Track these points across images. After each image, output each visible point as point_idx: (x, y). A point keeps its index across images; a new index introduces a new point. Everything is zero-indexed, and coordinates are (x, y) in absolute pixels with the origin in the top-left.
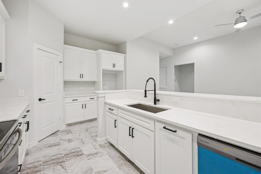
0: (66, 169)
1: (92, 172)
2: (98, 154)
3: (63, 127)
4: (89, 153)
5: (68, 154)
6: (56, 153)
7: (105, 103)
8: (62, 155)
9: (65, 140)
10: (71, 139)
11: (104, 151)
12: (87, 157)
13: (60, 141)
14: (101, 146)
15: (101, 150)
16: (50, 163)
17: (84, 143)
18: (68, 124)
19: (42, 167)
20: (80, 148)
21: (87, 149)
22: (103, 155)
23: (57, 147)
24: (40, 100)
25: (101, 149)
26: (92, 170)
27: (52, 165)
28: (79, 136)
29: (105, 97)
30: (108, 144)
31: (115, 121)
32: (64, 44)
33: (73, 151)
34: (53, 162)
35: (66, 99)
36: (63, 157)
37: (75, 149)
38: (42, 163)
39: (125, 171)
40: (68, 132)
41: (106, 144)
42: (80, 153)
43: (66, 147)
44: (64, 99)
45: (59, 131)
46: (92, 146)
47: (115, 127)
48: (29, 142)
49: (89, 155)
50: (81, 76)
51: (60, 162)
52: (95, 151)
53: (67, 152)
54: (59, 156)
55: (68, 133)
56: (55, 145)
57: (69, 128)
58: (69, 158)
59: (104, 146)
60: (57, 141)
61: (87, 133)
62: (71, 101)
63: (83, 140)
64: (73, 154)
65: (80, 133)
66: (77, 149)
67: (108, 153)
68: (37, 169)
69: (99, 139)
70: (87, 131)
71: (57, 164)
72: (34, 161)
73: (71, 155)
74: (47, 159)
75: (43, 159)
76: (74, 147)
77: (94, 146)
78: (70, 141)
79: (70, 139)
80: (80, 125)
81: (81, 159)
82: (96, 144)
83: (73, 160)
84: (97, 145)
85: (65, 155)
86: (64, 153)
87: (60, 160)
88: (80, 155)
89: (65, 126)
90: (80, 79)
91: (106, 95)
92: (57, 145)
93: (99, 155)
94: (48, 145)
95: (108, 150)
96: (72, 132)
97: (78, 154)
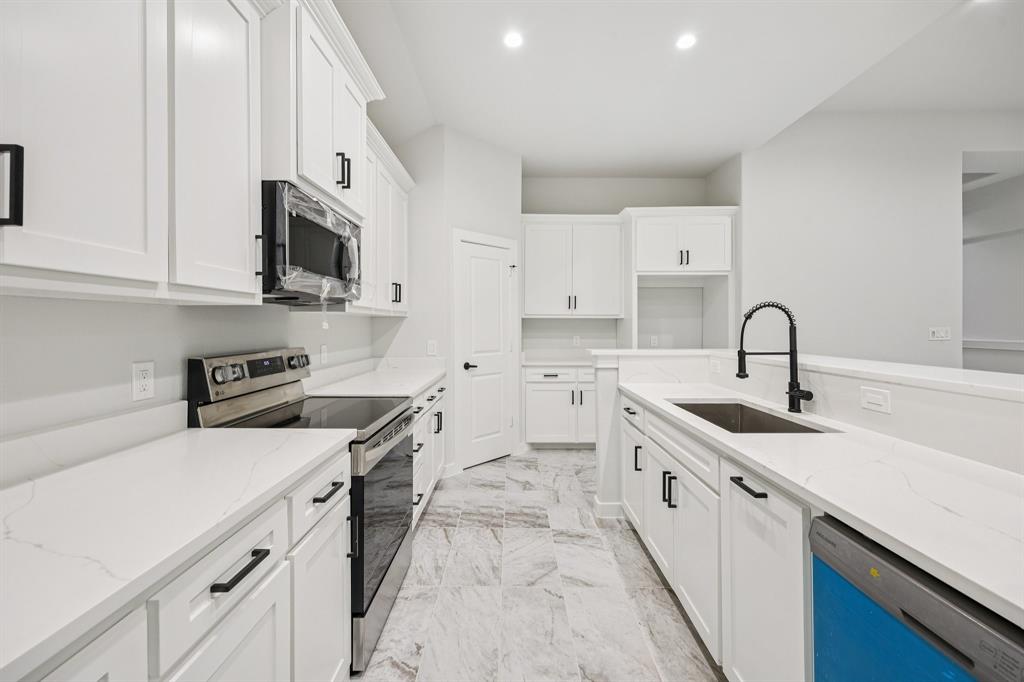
0: (499, 542)
1: (555, 571)
2: (584, 540)
3: (521, 451)
4: (563, 528)
5: (514, 514)
6: (490, 504)
7: (620, 391)
8: (500, 512)
9: (517, 481)
10: (530, 481)
11: (604, 538)
12: (554, 535)
13: (506, 480)
14: (601, 523)
15: (598, 532)
16: (475, 518)
17: (558, 501)
18: (532, 444)
19: (459, 520)
20: (544, 510)
21: (561, 518)
22: (599, 546)
23: (496, 492)
24: (467, 366)
25: (598, 530)
26: (556, 567)
27: (477, 523)
28: (551, 481)
29: (617, 369)
30: (625, 524)
31: (636, 448)
32: (523, 212)
33: (526, 511)
34: (480, 518)
35: (529, 370)
36: (503, 516)
37: (533, 508)
38: (460, 512)
39: (646, 608)
40: (530, 465)
41: (619, 522)
42: (540, 521)
43: (514, 497)
44: (523, 369)
45: (510, 458)
46: (576, 516)
47: (637, 469)
48: (445, 463)
49: (562, 533)
50: (572, 302)
51: (494, 525)
52: (580, 530)
53: (514, 509)
54: (494, 510)
55: (528, 467)
56: (493, 486)
57: (535, 455)
58: (515, 523)
59: (612, 527)
60: (500, 479)
61: (575, 478)
62: (541, 378)
63: (560, 493)
64: (526, 518)
65: (557, 475)
66: (537, 510)
67: (615, 548)
68: (450, 520)
69: (598, 502)
70: (577, 473)
71: (487, 526)
72: (449, 503)
73: (519, 518)
74: (471, 508)
75: (464, 507)
76: (532, 504)
77: (581, 518)
78: (526, 486)
79: (528, 483)
80: (565, 454)
81: (539, 535)
82: (591, 514)
83: (520, 531)
84: (592, 518)
85: (507, 514)
86: (506, 508)
87: (495, 521)
88: (540, 525)
89: (526, 448)
90: (570, 312)
91: (622, 364)
92: (497, 488)
93: (589, 542)
94: (481, 482)
95: (618, 539)
96: (539, 468)
97: (535, 521)
